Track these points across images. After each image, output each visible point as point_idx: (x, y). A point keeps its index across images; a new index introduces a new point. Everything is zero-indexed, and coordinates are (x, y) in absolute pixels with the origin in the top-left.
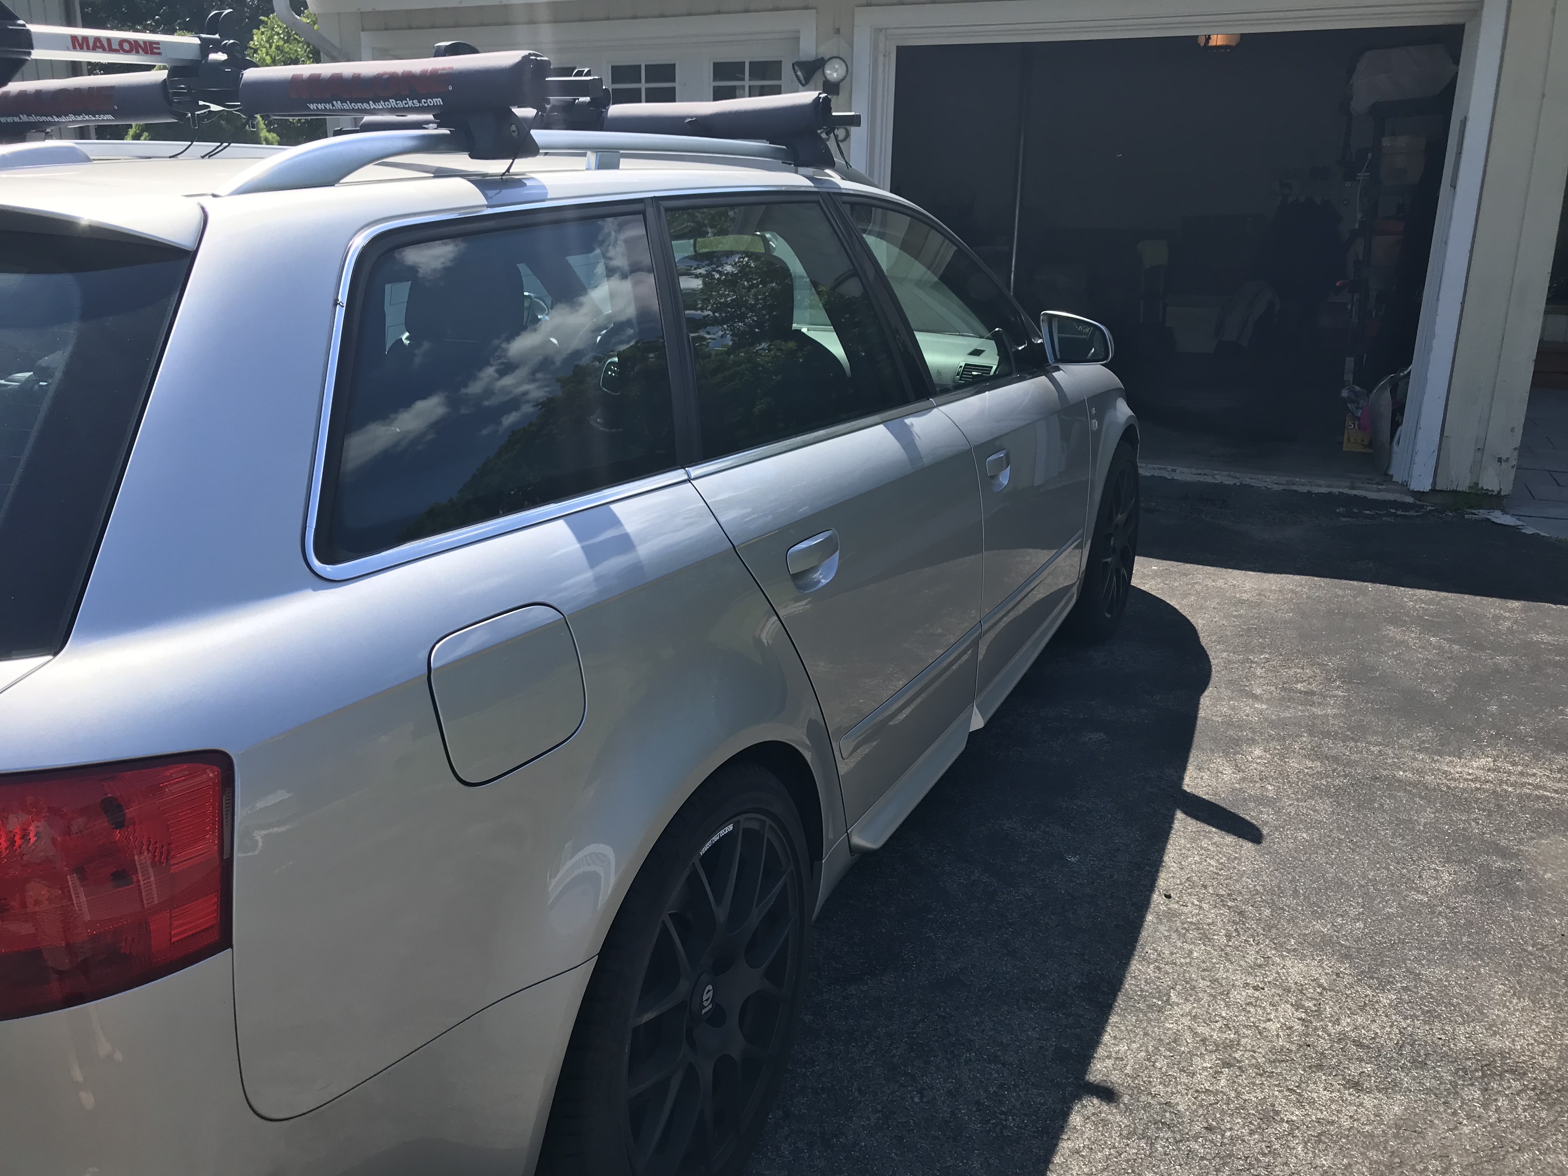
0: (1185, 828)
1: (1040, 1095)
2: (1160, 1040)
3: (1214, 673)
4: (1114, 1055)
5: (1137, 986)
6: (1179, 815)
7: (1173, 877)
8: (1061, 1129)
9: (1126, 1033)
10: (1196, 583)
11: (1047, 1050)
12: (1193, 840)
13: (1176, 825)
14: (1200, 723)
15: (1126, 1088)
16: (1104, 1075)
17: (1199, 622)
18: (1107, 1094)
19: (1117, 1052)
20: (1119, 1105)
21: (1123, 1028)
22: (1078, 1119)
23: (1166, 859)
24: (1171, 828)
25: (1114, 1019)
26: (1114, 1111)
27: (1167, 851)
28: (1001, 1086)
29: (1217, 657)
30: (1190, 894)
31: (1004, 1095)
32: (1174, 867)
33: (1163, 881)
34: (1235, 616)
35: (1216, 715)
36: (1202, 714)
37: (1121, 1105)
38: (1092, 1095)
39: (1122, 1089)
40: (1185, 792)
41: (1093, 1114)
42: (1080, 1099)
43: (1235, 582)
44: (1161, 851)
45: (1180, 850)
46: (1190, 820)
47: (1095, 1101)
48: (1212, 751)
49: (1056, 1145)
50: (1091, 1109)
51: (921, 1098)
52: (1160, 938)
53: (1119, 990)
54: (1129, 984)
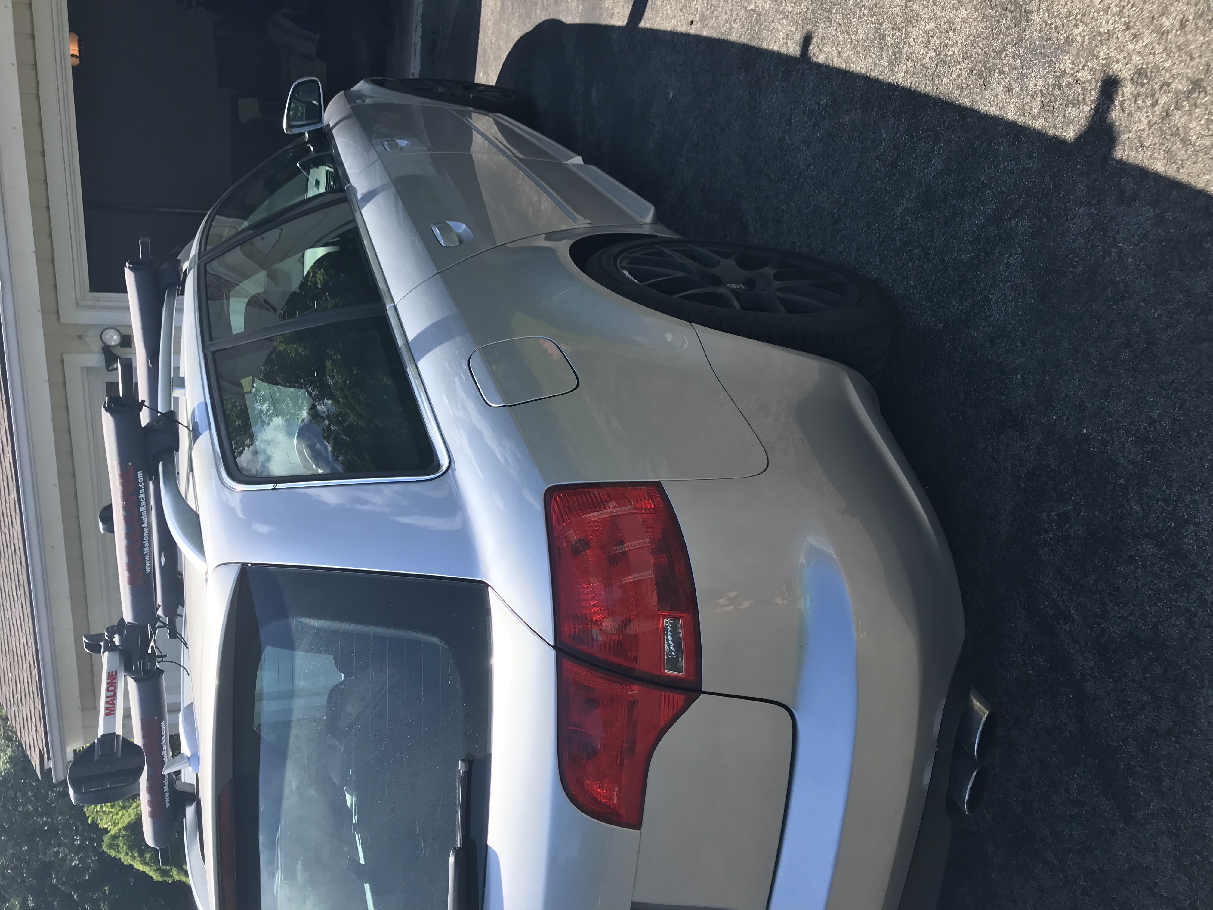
0: (650, 19)
1: (808, 85)
2: (776, 11)
3: (551, 17)
4: (785, 41)
5: (745, 33)
6: (642, 25)
7: (680, 21)
8: (827, 67)
9: (772, 35)
10: (491, 42)
11: (783, 87)
12: (657, 11)
13: (648, 26)
14: (583, 21)
15: (803, 28)
16: (797, 45)
17: (517, 35)
18: (807, 40)
19: (783, 38)
20: (813, 31)
21: (770, 38)
22: (821, 57)
23: (669, 29)
24: (650, 29)
25: (765, 46)
26: (816, 34)
27: (665, 29)
28: (804, 113)
29: (540, 17)
30: (690, 7)
31: (809, 110)
32: (674, 22)
33: (683, 28)
34: (513, 9)
35: (578, 10)
36: (577, 21)
37: (813, 29)
38: (808, 51)
39: (805, 31)
40: (627, 23)
41: (818, 47)
42: (810, 58)
43: (489, 13)
44: (664, 33)
45: (663, 20)
46: (645, 16)
47: (811, 47)
48: (601, 9)
49: (836, 68)
50: (816, 50)
51: (811, 164)
52: (717, 23)
53: (748, 45)
54: (744, 40)
